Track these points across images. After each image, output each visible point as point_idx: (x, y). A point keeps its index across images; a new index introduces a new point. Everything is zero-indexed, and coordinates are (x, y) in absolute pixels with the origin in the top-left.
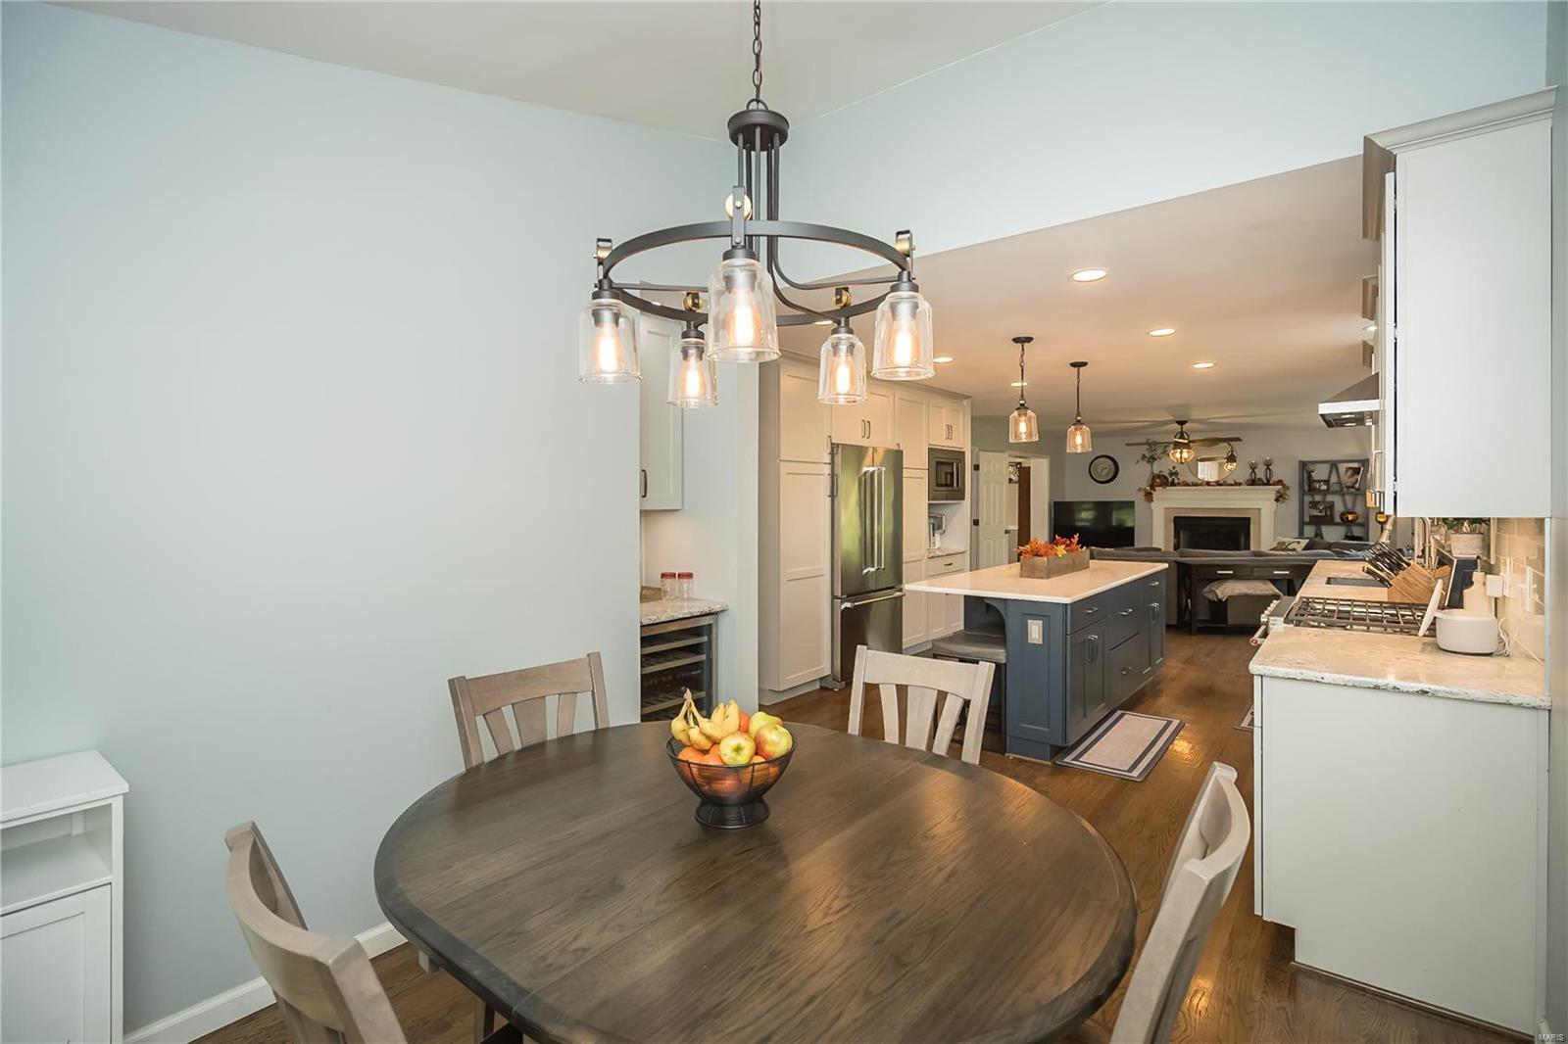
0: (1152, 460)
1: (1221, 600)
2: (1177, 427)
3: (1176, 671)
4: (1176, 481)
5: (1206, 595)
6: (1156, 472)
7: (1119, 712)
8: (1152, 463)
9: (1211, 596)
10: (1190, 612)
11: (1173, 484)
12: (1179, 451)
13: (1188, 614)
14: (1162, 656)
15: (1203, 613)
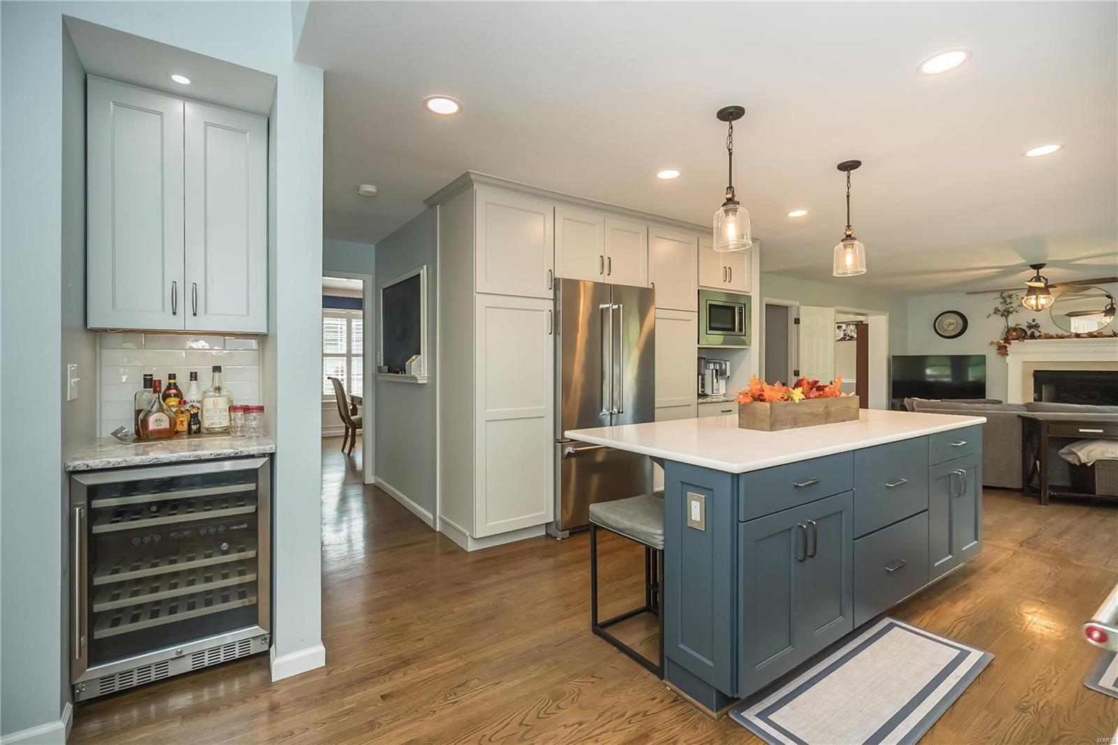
0: (1006, 313)
1: (1085, 465)
2: (1034, 272)
3: (1003, 556)
4: (1037, 334)
5: (1065, 457)
6: (1012, 324)
7: (887, 621)
8: (1007, 317)
9: (1070, 459)
10: (1040, 475)
11: (1032, 337)
12: (1034, 297)
13: (1036, 477)
14: (976, 538)
15: (1059, 478)
